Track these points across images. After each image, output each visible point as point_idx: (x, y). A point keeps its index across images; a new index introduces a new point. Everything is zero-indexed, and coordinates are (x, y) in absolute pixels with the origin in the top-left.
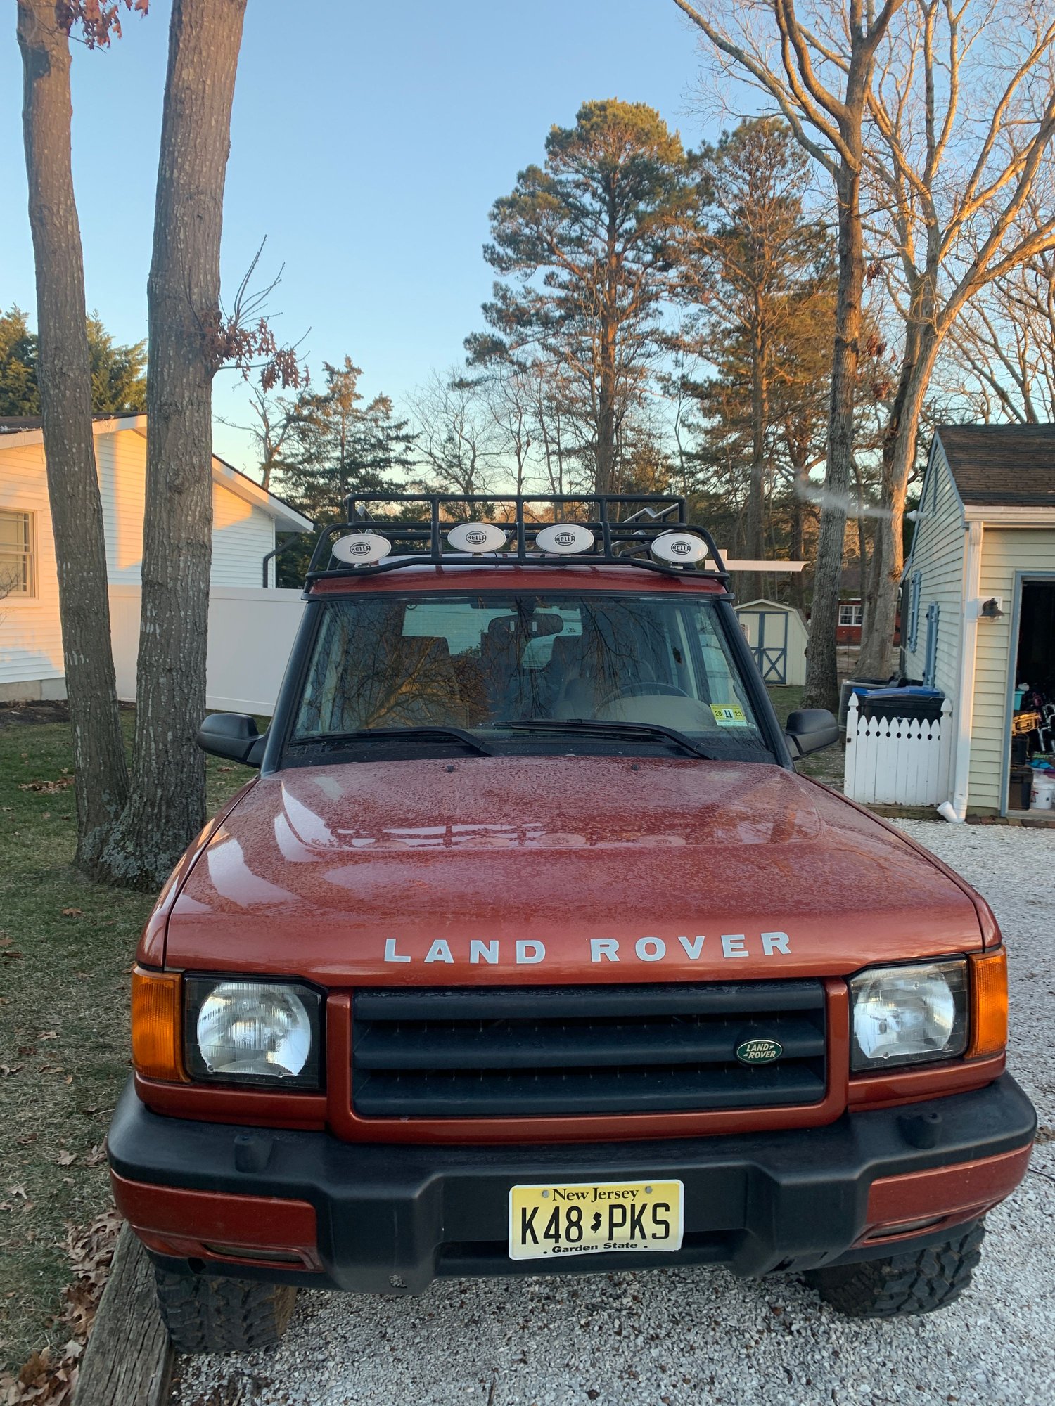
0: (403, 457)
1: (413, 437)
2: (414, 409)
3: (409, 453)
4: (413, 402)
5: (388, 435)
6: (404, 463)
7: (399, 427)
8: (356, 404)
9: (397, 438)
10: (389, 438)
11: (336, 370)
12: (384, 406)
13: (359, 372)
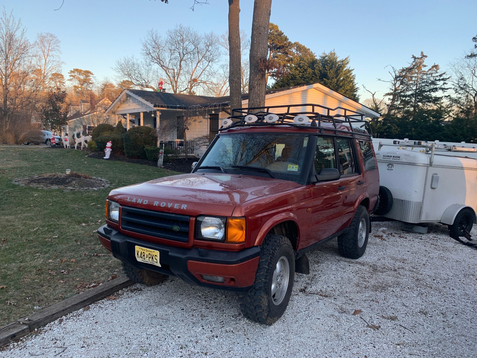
0: (443, 87)
1: (447, 79)
2: (452, 67)
3: (445, 85)
4: (452, 65)
5: (435, 79)
6: (443, 89)
7: (441, 76)
8: (423, 69)
9: (439, 80)
10: (436, 80)
11: (416, 57)
12: (436, 68)
13: (426, 57)
